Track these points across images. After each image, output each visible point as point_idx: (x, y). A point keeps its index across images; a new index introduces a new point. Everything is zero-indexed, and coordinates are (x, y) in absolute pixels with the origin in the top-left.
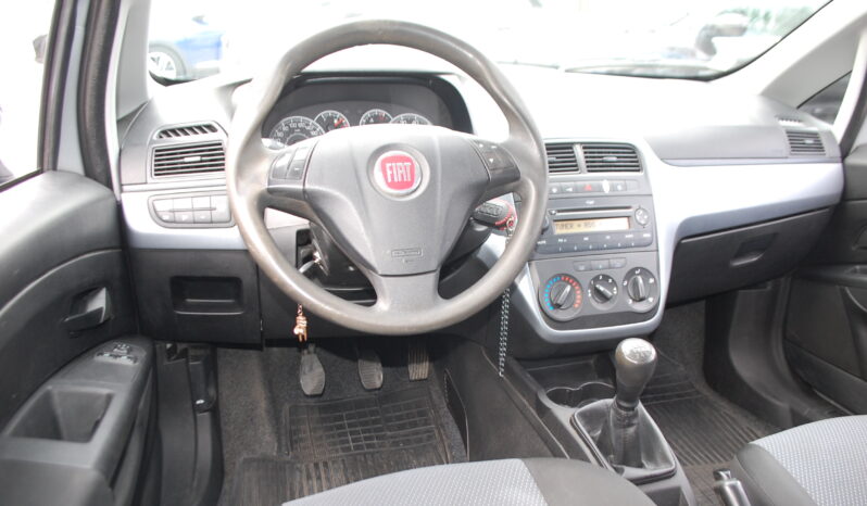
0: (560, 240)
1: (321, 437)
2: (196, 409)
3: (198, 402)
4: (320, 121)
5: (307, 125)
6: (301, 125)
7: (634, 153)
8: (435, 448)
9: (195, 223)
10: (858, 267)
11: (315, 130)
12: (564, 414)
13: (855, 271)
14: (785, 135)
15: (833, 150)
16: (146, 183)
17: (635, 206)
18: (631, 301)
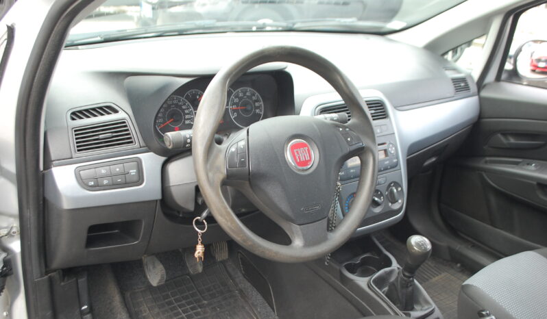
0: (352, 171)
1: (158, 313)
2: (82, 313)
3: (83, 308)
4: (187, 98)
5: (179, 101)
6: (175, 102)
7: (382, 106)
8: (243, 307)
9: (113, 185)
10: (488, 159)
11: (185, 104)
12: (362, 282)
13: (486, 162)
14: (451, 82)
15: (473, 88)
16: (71, 158)
17: (388, 143)
18: (390, 204)
